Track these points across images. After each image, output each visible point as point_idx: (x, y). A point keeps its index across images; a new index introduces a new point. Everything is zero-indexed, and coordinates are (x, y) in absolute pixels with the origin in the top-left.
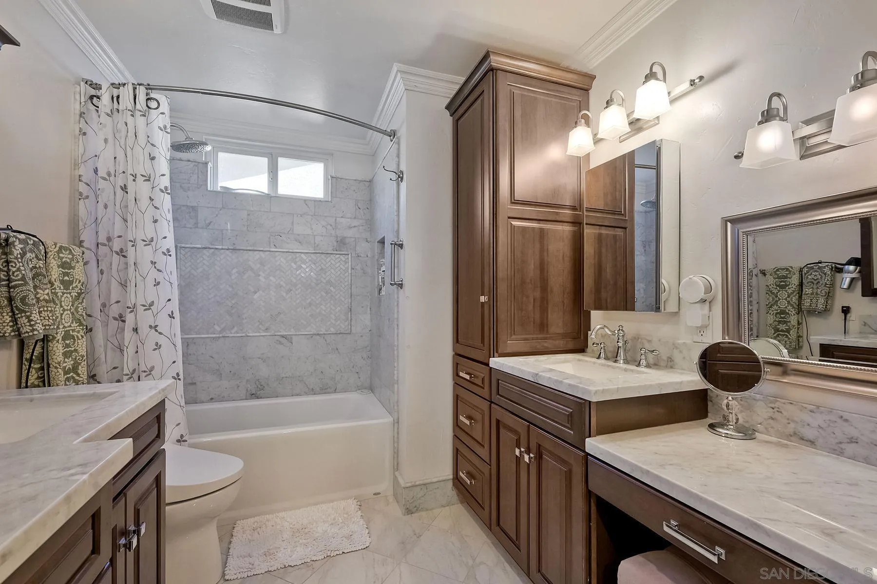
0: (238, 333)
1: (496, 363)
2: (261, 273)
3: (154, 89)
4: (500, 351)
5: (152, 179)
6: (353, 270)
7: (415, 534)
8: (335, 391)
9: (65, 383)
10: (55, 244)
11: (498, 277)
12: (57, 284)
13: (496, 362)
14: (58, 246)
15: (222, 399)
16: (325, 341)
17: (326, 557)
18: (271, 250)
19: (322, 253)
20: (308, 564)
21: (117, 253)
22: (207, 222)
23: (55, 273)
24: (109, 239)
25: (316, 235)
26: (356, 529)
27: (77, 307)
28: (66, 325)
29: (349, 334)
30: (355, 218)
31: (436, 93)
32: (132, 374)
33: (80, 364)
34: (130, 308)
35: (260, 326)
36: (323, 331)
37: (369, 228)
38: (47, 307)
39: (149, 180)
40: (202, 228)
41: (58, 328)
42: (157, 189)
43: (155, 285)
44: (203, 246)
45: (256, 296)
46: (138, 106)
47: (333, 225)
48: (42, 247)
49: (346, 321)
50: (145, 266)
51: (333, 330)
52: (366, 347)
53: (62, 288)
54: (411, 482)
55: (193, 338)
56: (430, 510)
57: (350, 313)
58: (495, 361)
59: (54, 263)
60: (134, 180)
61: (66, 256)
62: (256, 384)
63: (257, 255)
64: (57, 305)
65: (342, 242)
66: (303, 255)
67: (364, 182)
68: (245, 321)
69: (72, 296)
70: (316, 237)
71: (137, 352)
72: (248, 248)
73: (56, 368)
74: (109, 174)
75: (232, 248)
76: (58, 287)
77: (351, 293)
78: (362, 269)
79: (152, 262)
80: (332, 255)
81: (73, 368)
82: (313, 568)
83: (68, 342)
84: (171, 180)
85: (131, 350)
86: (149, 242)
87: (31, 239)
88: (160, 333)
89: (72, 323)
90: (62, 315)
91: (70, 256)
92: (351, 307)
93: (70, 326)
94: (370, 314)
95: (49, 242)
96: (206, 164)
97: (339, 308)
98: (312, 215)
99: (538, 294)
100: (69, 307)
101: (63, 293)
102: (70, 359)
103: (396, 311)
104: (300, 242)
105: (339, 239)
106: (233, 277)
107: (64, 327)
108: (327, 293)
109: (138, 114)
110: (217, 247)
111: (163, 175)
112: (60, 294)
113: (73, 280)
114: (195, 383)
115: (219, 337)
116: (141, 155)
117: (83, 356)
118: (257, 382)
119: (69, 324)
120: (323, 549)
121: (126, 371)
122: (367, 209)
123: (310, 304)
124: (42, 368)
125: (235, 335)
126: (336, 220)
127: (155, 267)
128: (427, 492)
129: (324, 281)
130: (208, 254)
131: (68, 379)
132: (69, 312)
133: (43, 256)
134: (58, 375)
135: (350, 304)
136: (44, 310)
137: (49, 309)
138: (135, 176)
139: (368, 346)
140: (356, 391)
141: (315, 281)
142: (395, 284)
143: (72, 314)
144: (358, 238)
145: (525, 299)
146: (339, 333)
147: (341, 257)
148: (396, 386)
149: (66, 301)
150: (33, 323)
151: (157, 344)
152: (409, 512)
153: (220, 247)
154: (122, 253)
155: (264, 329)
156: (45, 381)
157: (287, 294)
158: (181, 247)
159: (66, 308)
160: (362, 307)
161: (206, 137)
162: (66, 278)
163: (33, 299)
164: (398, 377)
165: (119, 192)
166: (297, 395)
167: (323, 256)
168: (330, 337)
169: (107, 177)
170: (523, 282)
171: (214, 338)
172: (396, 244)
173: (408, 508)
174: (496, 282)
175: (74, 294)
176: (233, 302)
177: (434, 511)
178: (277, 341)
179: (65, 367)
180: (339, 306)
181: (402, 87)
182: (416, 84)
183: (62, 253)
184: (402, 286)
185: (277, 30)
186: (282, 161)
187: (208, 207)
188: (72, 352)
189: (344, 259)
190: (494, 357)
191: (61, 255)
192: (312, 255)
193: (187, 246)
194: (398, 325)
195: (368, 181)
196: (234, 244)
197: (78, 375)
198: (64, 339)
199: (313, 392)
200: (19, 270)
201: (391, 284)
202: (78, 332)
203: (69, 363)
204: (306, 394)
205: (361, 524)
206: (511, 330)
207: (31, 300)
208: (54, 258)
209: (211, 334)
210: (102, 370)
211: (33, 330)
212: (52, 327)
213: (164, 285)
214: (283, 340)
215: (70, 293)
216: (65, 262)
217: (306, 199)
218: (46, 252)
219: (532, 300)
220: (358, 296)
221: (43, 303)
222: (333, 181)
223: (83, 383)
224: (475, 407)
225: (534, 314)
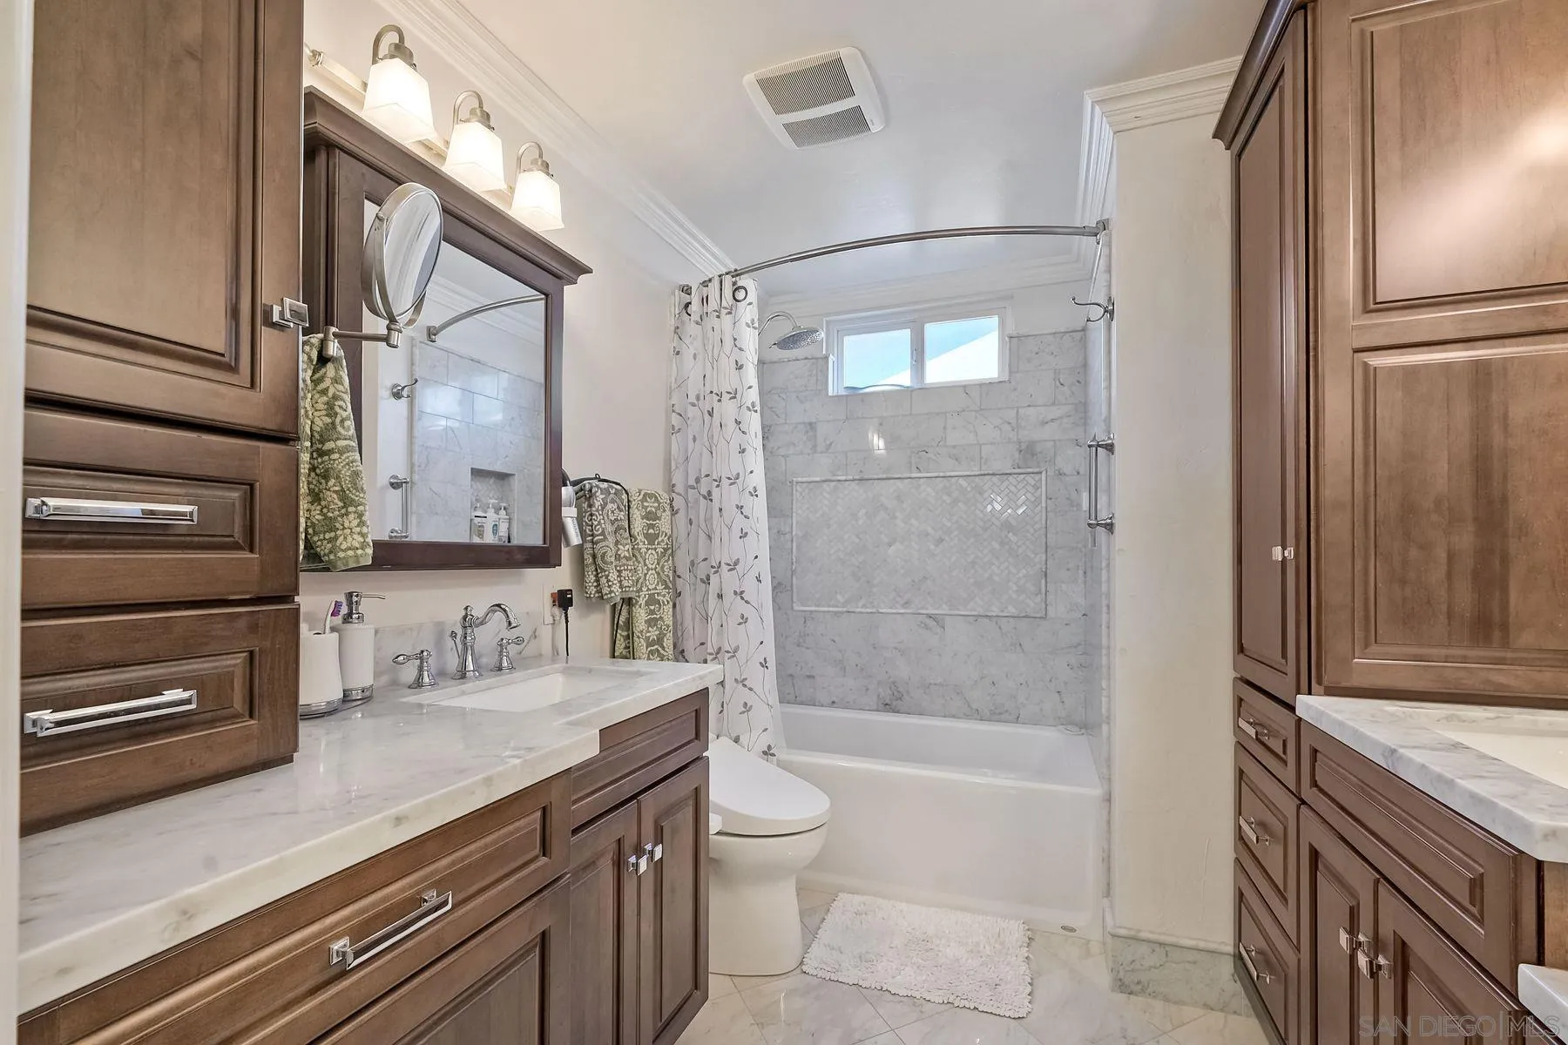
0: (867, 608)
1: (1309, 707)
2: (898, 514)
3: (741, 274)
4: (1326, 680)
5: (738, 396)
6: (1049, 501)
7: (1125, 1037)
8: (1017, 720)
9: (649, 656)
10: (640, 492)
11: (1322, 499)
12: (641, 538)
13: (1311, 706)
14: (642, 493)
15: (846, 706)
16: (998, 630)
17: (946, 1002)
18: (914, 475)
19: (993, 474)
20: (915, 1000)
21: (705, 498)
22: (828, 443)
23: (638, 525)
24: (698, 480)
25: (984, 444)
26: (1009, 978)
27: (663, 567)
28: (650, 587)
29: (1044, 618)
30: (1053, 404)
31: (1190, 113)
32: (718, 653)
33: (665, 635)
34: (714, 567)
35: (898, 599)
36: (995, 611)
37: (1081, 418)
38: (628, 565)
39: (735, 398)
40: (822, 453)
41: (640, 590)
42: (744, 408)
43: (741, 537)
44: (823, 479)
45: (892, 550)
46: (724, 304)
47: (1013, 422)
48: (624, 496)
49: (1037, 595)
50: (730, 510)
51: (1012, 610)
52: (1075, 647)
53: (646, 543)
54: (1130, 929)
55: (811, 611)
56: (1176, 1003)
57: (1043, 581)
58: (1307, 704)
59: (637, 514)
60: (719, 401)
61: (651, 505)
62: (890, 688)
63: (892, 487)
64: (639, 562)
65: (1029, 453)
66: (961, 481)
67: (1071, 334)
68: (875, 590)
69: (657, 553)
70: (983, 446)
71: (722, 626)
72: (880, 476)
73: (638, 637)
74: (698, 398)
75: (858, 477)
76: (641, 541)
77: (1046, 543)
78: (1068, 499)
79: (737, 507)
80: (1011, 478)
81: (658, 639)
82: (922, 1012)
83: (652, 608)
84: (761, 393)
85: (715, 623)
86: (733, 480)
87: (612, 488)
88: (747, 602)
89: (658, 584)
90: (646, 575)
91: (656, 505)
92: (1046, 568)
93: (656, 589)
94: (1085, 583)
95: (633, 490)
96: (826, 358)
97: (1024, 571)
98: (976, 411)
99: (1465, 540)
100: (654, 567)
101: (648, 549)
102: (655, 628)
103: (1104, 578)
104: (957, 459)
105: (1023, 447)
106: (860, 522)
107: (649, 590)
108: (1002, 544)
109: (724, 312)
110: (839, 478)
111: (750, 387)
112: (643, 550)
113: (659, 533)
114: (814, 677)
115: (842, 613)
116: (727, 365)
117: (668, 626)
118: (893, 687)
119: (654, 586)
120: (945, 987)
121: (710, 650)
122: (1078, 384)
123: (973, 563)
124: (628, 637)
125: (863, 610)
126: (1018, 412)
127: (742, 513)
128: (1166, 962)
129: (998, 523)
130: (828, 489)
131: (651, 652)
132: (654, 572)
133: (625, 507)
134: (641, 646)
135: (1043, 563)
136: (625, 570)
137: (629, 567)
138: (720, 395)
139: (1079, 645)
140: (1055, 726)
141: (981, 523)
142: (1098, 524)
143: (658, 574)
144: (1059, 440)
145: (1414, 553)
146: (1024, 617)
147: (1028, 478)
148: (1105, 728)
149: (651, 559)
150: (610, 583)
151: (742, 617)
152: (1122, 986)
153: (843, 478)
154: (708, 496)
155: (902, 602)
156: (630, 653)
157: (937, 546)
158: (797, 483)
159: (650, 566)
160: (1068, 570)
161: (828, 319)
162: (651, 531)
163: (611, 557)
164: (1109, 710)
165: (707, 417)
166: (954, 716)
167: (995, 479)
168: (1008, 622)
169: (696, 402)
170: (1409, 510)
171: (836, 613)
172: (1099, 446)
173: (1120, 980)
174: (1317, 514)
175: (660, 550)
176: (860, 560)
177: (1184, 1008)
178: (922, 623)
179: (649, 637)
180: (1024, 568)
181: (1108, 133)
182: (1138, 114)
183: (646, 501)
184: (1112, 528)
185: (876, 127)
186: (933, 331)
187: (828, 421)
188: (657, 620)
189: (1033, 483)
190: (1310, 693)
191: (646, 504)
192: (977, 479)
193: (804, 480)
194: (1108, 606)
195: (1080, 329)
196: (861, 472)
197: (663, 648)
198: (647, 604)
199: (976, 715)
200: (599, 523)
201: (1089, 525)
202: (664, 596)
203: (653, 633)
204: (967, 717)
205: (1022, 973)
206: (1367, 630)
207: (610, 558)
208: (637, 508)
209: (833, 606)
210: (689, 646)
211: (611, 592)
212: (631, 589)
213: (752, 536)
214: (931, 623)
215: (655, 549)
216: (650, 512)
217: (966, 383)
218: (629, 501)
219: (1444, 555)
220: (1060, 548)
221: (624, 561)
222: (1015, 346)
223: (668, 659)
224: (1270, 805)
225: (1450, 589)
